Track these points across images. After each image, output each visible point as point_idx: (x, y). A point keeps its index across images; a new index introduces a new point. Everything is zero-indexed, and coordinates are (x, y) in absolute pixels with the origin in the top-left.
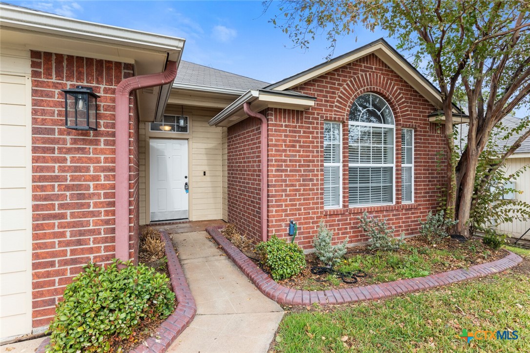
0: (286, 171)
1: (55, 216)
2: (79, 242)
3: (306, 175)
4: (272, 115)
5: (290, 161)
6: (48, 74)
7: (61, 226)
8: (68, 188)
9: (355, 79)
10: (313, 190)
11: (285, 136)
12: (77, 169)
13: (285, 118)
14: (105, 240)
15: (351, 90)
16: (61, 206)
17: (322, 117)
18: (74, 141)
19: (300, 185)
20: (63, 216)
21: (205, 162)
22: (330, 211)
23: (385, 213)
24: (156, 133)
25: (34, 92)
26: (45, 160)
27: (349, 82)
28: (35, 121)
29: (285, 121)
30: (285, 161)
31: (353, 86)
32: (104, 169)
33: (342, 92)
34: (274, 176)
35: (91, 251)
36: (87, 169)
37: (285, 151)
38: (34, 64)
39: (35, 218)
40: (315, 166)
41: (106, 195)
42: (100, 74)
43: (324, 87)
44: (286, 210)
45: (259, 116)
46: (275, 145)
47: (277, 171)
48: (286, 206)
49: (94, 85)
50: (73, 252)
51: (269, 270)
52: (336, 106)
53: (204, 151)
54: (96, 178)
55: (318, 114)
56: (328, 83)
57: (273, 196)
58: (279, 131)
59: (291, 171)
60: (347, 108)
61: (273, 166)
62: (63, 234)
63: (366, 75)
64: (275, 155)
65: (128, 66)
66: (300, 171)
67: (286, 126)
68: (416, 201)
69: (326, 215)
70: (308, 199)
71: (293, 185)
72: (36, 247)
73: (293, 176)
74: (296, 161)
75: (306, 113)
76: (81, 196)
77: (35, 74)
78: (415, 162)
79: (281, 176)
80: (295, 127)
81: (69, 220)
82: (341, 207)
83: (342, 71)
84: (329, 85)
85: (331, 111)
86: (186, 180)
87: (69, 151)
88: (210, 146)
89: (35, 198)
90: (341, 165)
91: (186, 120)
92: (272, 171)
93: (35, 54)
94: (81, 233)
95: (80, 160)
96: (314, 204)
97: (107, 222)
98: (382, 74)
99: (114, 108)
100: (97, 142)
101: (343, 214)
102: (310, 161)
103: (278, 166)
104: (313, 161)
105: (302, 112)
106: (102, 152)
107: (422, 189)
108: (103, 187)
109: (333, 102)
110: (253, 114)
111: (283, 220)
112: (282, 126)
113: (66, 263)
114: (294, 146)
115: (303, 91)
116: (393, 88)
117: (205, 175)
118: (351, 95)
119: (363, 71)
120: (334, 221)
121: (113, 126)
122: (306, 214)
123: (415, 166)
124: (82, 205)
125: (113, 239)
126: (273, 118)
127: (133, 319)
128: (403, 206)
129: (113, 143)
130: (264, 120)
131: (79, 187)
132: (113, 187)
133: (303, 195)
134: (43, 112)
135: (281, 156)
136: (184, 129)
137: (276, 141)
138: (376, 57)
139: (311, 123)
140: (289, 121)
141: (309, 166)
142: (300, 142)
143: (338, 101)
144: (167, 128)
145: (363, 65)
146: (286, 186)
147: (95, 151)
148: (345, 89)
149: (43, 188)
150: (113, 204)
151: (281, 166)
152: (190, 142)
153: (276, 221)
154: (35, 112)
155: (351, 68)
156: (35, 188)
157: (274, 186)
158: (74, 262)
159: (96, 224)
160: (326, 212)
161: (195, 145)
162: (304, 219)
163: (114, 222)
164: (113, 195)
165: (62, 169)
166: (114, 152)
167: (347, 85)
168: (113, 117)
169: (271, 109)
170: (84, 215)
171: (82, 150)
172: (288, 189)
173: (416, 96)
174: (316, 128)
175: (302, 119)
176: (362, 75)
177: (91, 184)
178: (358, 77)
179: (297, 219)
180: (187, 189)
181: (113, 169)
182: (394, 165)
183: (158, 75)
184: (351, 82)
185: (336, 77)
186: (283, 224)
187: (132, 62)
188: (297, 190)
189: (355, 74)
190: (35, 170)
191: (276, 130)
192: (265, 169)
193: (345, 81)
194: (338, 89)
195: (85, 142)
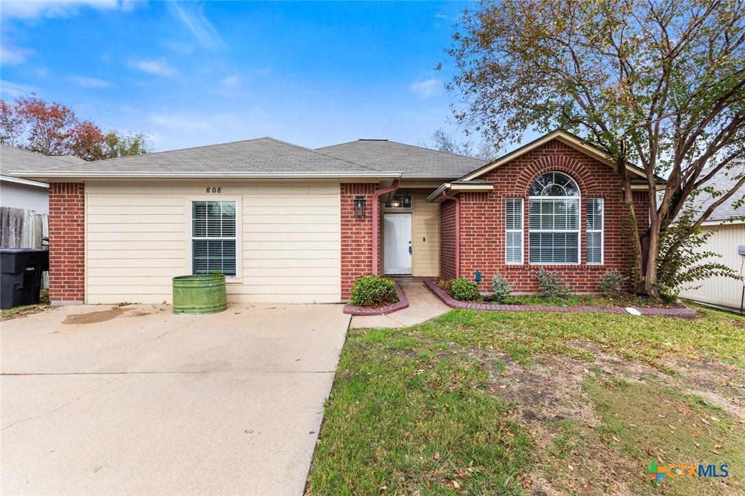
0: (474, 235)
1: (349, 254)
2: (358, 266)
3: (490, 239)
4: (463, 197)
5: (477, 228)
6: (347, 193)
7: (351, 258)
8: (354, 241)
9: (535, 163)
10: (496, 249)
11: (473, 211)
12: (357, 233)
13: (473, 198)
14: (368, 266)
15: (532, 172)
16: (351, 249)
17: (504, 195)
18: (356, 221)
19: (485, 246)
20: (352, 254)
21: (424, 231)
22: (511, 266)
23: (567, 271)
24: (389, 209)
25: (342, 201)
26: (345, 229)
27: (529, 166)
28: (342, 213)
29: (473, 201)
30: (473, 228)
31: (534, 168)
32: (367, 233)
33: (522, 175)
34: (464, 239)
35: (362, 270)
36: (361, 233)
37: (473, 221)
38: (342, 189)
39: (342, 254)
40: (498, 232)
41: (368, 245)
42: (366, 190)
43: (506, 172)
44: (474, 263)
45: (453, 198)
46: (465, 218)
47: (466, 235)
48: (473, 260)
49: (364, 195)
50: (356, 270)
51: (452, 295)
52: (517, 186)
53: (423, 222)
54: (364, 237)
55: (500, 193)
56: (510, 169)
57: (463, 253)
58: (469, 208)
59: (477, 235)
60: (528, 186)
61: (464, 232)
62: (352, 262)
63: (547, 158)
64: (465, 225)
65: (377, 184)
66: (485, 235)
67: (474, 204)
68: (605, 263)
69: (507, 269)
70: (492, 256)
71: (479, 246)
72: (342, 266)
73: (479, 239)
74: (482, 228)
75: (490, 193)
76: (358, 245)
77: (342, 193)
78: (605, 228)
79: (470, 239)
80: (481, 204)
81: (354, 255)
82: (522, 263)
83: (523, 158)
84: (510, 171)
85: (513, 190)
86: (410, 245)
87: (354, 225)
88: (428, 217)
89: (342, 245)
90: (522, 231)
91: (410, 199)
92: (463, 235)
93: (342, 184)
94: (359, 262)
95: (358, 229)
96: (496, 259)
97: (368, 258)
98: (564, 155)
99: (371, 205)
100: (364, 221)
101: (523, 269)
102: (493, 228)
103: (467, 232)
104: (497, 228)
105: (487, 193)
106: (367, 225)
107: (612, 252)
108: (367, 241)
109: (515, 183)
110: (449, 198)
111: (471, 270)
112: (470, 204)
113: (353, 274)
114: (481, 218)
115: (487, 178)
116: (577, 165)
117: (424, 240)
118: (531, 176)
119: (544, 155)
120: (516, 273)
121: (371, 213)
122: (489, 266)
123: (605, 231)
124: (359, 249)
125: (371, 266)
126: (464, 199)
127: (381, 293)
128: (588, 266)
129: (371, 221)
130: (457, 201)
131: (357, 241)
132: (371, 241)
133: (487, 253)
134: (345, 209)
135: (470, 225)
136: (408, 206)
137: (466, 214)
138: (558, 142)
139: (494, 200)
140: (476, 200)
141: (492, 232)
142: (485, 215)
143: (518, 182)
144: (396, 204)
145: (544, 150)
146: (474, 246)
147: (364, 225)
148: (525, 172)
149: (345, 241)
150: (371, 249)
151: (470, 232)
152: (413, 215)
153: (466, 270)
154: (342, 209)
155: (531, 155)
156: (342, 241)
157: (465, 246)
158: (356, 274)
159: (364, 258)
160: (508, 266)
161: (417, 217)
162: (488, 270)
163: (371, 258)
164: (371, 245)
165: (352, 233)
166: (371, 225)
167: (528, 168)
168: (371, 209)
169: (462, 193)
170: (360, 254)
171: (359, 225)
172: (475, 248)
173: (605, 169)
174: (498, 204)
175: (486, 198)
176: (543, 159)
177: (362, 240)
178: (539, 161)
179: (483, 270)
180: (411, 252)
181: (371, 233)
182: (579, 231)
183: (390, 187)
184: (532, 166)
185: (517, 163)
186: (471, 272)
187: (379, 182)
188: (482, 249)
189: (535, 158)
190: (342, 233)
191: (466, 208)
192: (458, 234)
193: (525, 166)
194: (519, 173)
195: (360, 221)
